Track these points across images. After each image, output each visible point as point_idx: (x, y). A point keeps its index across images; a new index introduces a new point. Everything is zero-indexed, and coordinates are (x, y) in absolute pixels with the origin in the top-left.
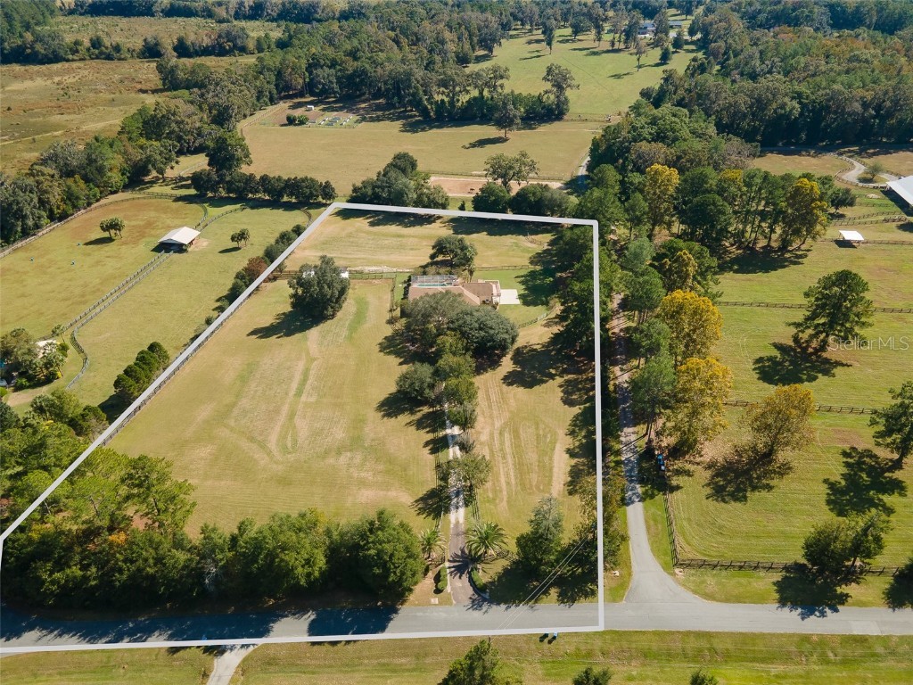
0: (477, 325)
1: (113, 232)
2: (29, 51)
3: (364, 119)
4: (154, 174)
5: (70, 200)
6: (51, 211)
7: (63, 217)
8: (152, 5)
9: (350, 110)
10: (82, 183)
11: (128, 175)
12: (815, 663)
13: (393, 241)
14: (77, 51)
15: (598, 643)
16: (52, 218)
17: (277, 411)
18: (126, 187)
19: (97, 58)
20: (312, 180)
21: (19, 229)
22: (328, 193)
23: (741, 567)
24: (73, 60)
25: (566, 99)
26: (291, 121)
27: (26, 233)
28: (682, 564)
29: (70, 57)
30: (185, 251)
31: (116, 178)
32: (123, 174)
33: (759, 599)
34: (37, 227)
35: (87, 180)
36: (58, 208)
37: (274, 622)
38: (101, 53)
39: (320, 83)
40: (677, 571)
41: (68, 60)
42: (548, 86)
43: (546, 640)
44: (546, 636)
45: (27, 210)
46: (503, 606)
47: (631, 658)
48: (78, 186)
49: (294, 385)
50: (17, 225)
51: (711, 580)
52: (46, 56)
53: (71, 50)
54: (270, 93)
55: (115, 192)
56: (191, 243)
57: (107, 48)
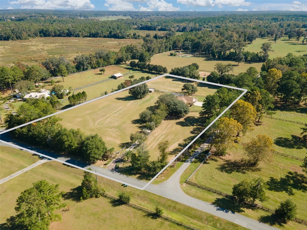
0: (173, 104)
1: (102, 72)
2: (117, 35)
3: (194, 56)
4: (124, 62)
5: (98, 64)
6: (92, 65)
7: (95, 68)
8: (156, 28)
9: (192, 54)
10: (102, 60)
11: (116, 61)
12: (210, 225)
13: (176, 85)
14: (129, 36)
15: (138, 192)
16: (92, 68)
17: (105, 116)
18: (115, 64)
19: (133, 38)
20: (161, 67)
21: (82, 68)
22: (165, 71)
23: (209, 190)
24: (127, 38)
25: (267, 55)
26: (171, 55)
27: (84, 70)
28: (188, 183)
29: (127, 37)
30: (116, 79)
31: (112, 61)
32: (115, 60)
33: (206, 200)
34: (87, 69)
35: (104, 60)
36: (94, 65)
37: (59, 157)
38: (135, 37)
39: (185, 45)
40: (184, 184)
41: (126, 38)
42: (261, 50)
43: (123, 186)
44: (124, 185)
45: (85, 64)
46: (119, 173)
47: (146, 200)
48: (101, 61)
49: (115, 111)
50: (81, 67)
51: (194, 190)
52: (121, 37)
53: (127, 36)
54: (170, 47)
55: (111, 65)
56: (119, 77)
57: (136, 36)
